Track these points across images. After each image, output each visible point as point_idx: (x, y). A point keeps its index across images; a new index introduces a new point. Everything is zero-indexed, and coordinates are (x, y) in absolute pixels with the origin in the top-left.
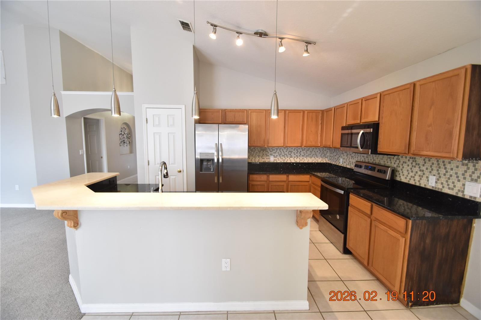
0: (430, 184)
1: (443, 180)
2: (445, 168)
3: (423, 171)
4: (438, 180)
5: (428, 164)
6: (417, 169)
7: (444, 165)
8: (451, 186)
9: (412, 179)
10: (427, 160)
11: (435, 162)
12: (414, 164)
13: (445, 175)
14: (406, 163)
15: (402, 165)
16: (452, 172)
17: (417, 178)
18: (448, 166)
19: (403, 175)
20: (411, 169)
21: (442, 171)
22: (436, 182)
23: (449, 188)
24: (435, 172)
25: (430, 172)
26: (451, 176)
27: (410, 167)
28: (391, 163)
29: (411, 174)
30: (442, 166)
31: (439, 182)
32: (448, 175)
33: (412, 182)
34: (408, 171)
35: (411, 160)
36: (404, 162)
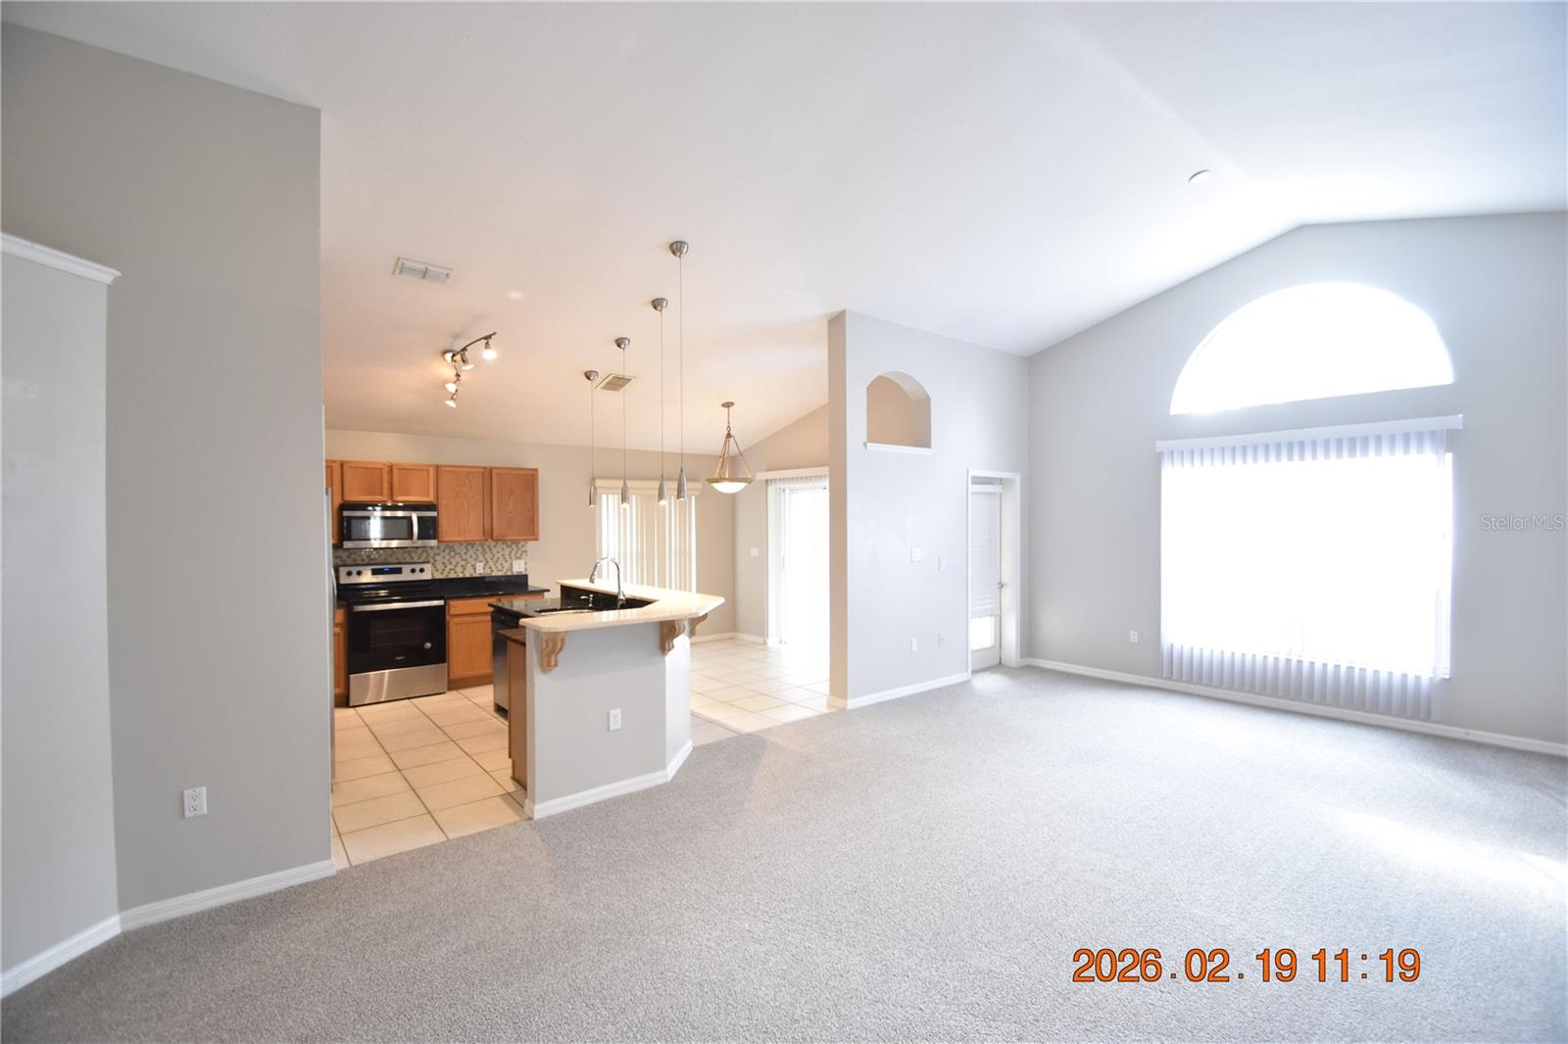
0: (478, 572)
1: (491, 564)
2: (492, 553)
3: (466, 560)
4: (485, 565)
5: (470, 553)
6: (458, 558)
7: (490, 549)
8: (500, 568)
9: (452, 572)
10: (469, 547)
11: (480, 549)
12: (452, 554)
13: (492, 559)
14: (439, 554)
15: (433, 558)
16: (499, 555)
17: (459, 569)
18: (495, 550)
19: (437, 570)
20: (449, 560)
21: (489, 556)
22: (484, 568)
23: (499, 570)
24: (481, 558)
25: (475, 560)
26: (498, 558)
27: (447, 557)
28: (412, 558)
29: (452, 567)
30: (487, 550)
31: (487, 568)
32: (495, 559)
33: (452, 575)
34: (444, 564)
35: (447, 551)
36: (436, 554)
